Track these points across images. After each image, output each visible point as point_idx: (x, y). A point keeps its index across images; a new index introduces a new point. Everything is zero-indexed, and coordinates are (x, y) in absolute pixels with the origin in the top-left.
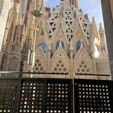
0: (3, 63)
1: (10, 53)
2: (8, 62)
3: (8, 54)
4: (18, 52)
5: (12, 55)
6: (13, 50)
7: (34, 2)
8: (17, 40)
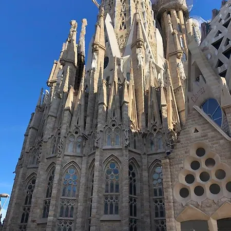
0: (135, 181)
1: (145, 154)
2: (145, 174)
3: (141, 157)
4: (162, 147)
5: (150, 156)
6: (150, 145)
7: (173, 34)
8: (154, 121)
